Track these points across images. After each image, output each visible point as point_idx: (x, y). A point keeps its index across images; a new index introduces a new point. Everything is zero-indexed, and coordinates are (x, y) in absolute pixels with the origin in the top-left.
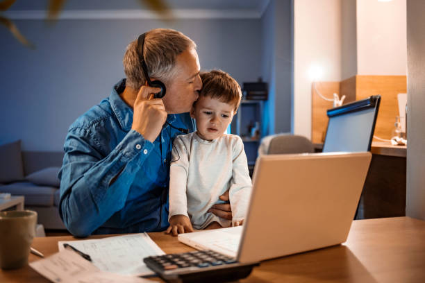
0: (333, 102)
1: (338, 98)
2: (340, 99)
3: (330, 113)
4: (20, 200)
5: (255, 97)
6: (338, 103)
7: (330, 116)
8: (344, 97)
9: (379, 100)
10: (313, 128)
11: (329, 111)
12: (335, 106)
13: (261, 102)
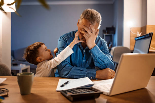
0: (137, 35)
1: (139, 33)
2: (140, 34)
3: (136, 39)
4: (29, 67)
5: (111, 33)
6: (139, 35)
7: (136, 40)
8: (141, 33)
9: (153, 34)
10: (131, 44)
11: (135, 38)
12: (138, 36)
13: (113, 35)
